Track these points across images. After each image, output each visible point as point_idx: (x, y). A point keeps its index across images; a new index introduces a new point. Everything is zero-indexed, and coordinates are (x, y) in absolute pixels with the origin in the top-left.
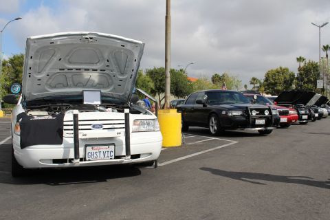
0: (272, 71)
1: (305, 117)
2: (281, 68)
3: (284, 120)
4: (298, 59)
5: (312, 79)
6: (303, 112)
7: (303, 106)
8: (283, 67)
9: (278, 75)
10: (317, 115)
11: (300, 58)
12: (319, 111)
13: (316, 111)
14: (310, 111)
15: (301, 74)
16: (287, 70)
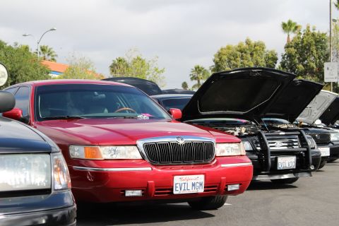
0: (228, 48)
1: (287, 162)
2: (248, 42)
3: (188, 183)
4: (284, 26)
5: (313, 65)
6: (279, 145)
7: (285, 124)
8: (253, 41)
9: (242, 57)
10: (325, 151)
11: (290, 23)
12: (333, 138)
13: (323, 140)
14: (303, 142)
15: (290, 56)
16: (262, 46)
